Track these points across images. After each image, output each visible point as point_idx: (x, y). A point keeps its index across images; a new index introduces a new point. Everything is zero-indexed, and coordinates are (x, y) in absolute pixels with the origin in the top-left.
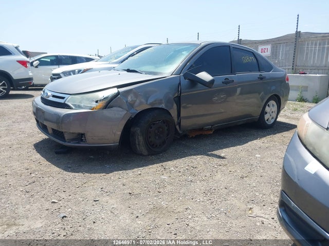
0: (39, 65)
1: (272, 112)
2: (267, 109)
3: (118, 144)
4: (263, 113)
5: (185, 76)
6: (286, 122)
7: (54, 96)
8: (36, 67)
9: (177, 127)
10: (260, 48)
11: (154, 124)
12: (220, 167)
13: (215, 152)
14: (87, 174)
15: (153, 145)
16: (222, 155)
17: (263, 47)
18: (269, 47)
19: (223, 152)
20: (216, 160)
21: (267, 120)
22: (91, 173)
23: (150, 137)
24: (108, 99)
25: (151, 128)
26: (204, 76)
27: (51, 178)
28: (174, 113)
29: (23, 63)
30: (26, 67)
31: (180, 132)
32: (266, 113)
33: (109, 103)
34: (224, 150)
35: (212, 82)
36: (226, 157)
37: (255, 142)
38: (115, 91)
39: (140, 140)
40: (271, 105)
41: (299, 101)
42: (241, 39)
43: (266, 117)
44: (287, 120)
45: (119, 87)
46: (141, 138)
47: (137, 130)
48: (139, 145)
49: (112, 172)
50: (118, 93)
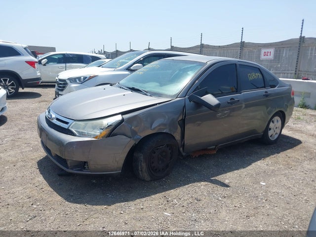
0: (47, 63)
1: (276, 128)
2: (271, 125)
3: (121, 171)
4: (268, 129)
5: (190, 99)
7: (58, 119)
9: (181, 149)
10: (263, 51)
11: (157, 149)
12: (225, 200)
13: (220, 178)
14: (89, 206)
15: (156, 170)
16: (227, 182)
17: (266, 50)
18: (272, 50)
19: (227, 178)
20: (221, 189)
21: (271, 136)
22: (93, 205)
23: (153, 162)
24: (112, 127)
25: (155, 153)
26: (210, 99)
27: (52, 211)
28: (178, 137)
29: (32, 64)
30: (34, 67)
31: (184, 154)
32: (270, 129)
33: (113, 131)
34: (229, 174)
35: (218, 106)
36: (231, 185)
37: (259, 163)
38: (119, 118)
39: (143, 167)
40: (275, 122)
41: (301, 108)
42: (244, 42)
43: (270, 133)
44: (290, 132)
45: (123, 113)
46: (144, 165)
47: (141, 157)
48: (141, 171)
49: (114, 203)
50: (123, 120)
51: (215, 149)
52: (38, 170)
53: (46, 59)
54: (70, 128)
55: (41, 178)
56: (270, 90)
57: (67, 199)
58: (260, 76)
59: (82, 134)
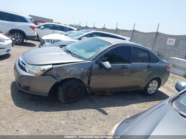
0: (44, 28)
1: (154, 87)
2: (150, 85)
3: (48, 95)
4: (147, 86)
5: (96, 62)
6: (164, 93)
7: (22, 62)
8: (42, 29)
9: (88, 89)
10: (169, 39)
11: (72, 87)
12: (100, 121)
13: (105, 109)
14: (25, 110)
15: (69, 98)
16: (108, 112)
17: (171, 39)
18: (174, 40)
19: (108, 110)
20: (101, 115)
21: (150, 91)
22: (27, 110)
23: (68, 94)
24: (45, 71)
25: (70, 89)
28: (85, 81)
30: (34, 30)
31: (89, 92)
32: (149, 87)
33: (46, 73)
34: (112, 108)
35: (110, 69)
36: (109, 114)
37: (134, 105)
38: (51, 66)
39: (61, 95)
40: (154, 83)
41: (184, 77)
42: (158, 32)
43: (149, 89)
44: (167, 91)
45: (53, 64)
46: (61, 94)
47: (60, 89)
48: (60, 97)
49: (39, 111)
50: (52, 68)
51: (109, 92)
52: (10, 87)
53: (43, 26)
54: (25, 68)
55: (9, 91)
56: (152, 64)
57: (16, 104)
58: (147, 55)
59: (30, 72)
